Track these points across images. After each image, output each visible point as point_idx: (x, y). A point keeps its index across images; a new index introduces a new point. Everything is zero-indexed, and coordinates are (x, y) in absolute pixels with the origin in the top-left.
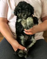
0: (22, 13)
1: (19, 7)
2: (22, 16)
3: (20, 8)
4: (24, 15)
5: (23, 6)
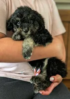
0: (22, 29)
1: (18, 16)
5: (25, 15)
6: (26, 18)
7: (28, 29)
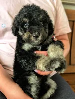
0: (32, 33)
2: (33, 38)
3: (27, 20)
4: (36, 37)
6: (36, 20)
7: (39, 34)
